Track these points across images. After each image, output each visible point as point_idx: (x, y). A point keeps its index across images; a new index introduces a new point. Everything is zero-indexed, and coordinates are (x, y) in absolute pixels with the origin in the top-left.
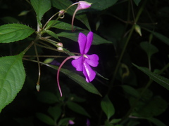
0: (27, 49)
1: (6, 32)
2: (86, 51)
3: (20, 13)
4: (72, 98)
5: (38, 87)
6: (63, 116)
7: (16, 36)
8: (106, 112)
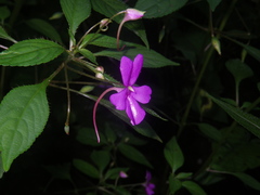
0: (55, 74)
1: (24, 51)
2: (133, 81)
3: (51, 15)
4: (127, 139)
5: (67, 129)
6: (112, 164)
7: (38, 57)
8: (170, 162)
